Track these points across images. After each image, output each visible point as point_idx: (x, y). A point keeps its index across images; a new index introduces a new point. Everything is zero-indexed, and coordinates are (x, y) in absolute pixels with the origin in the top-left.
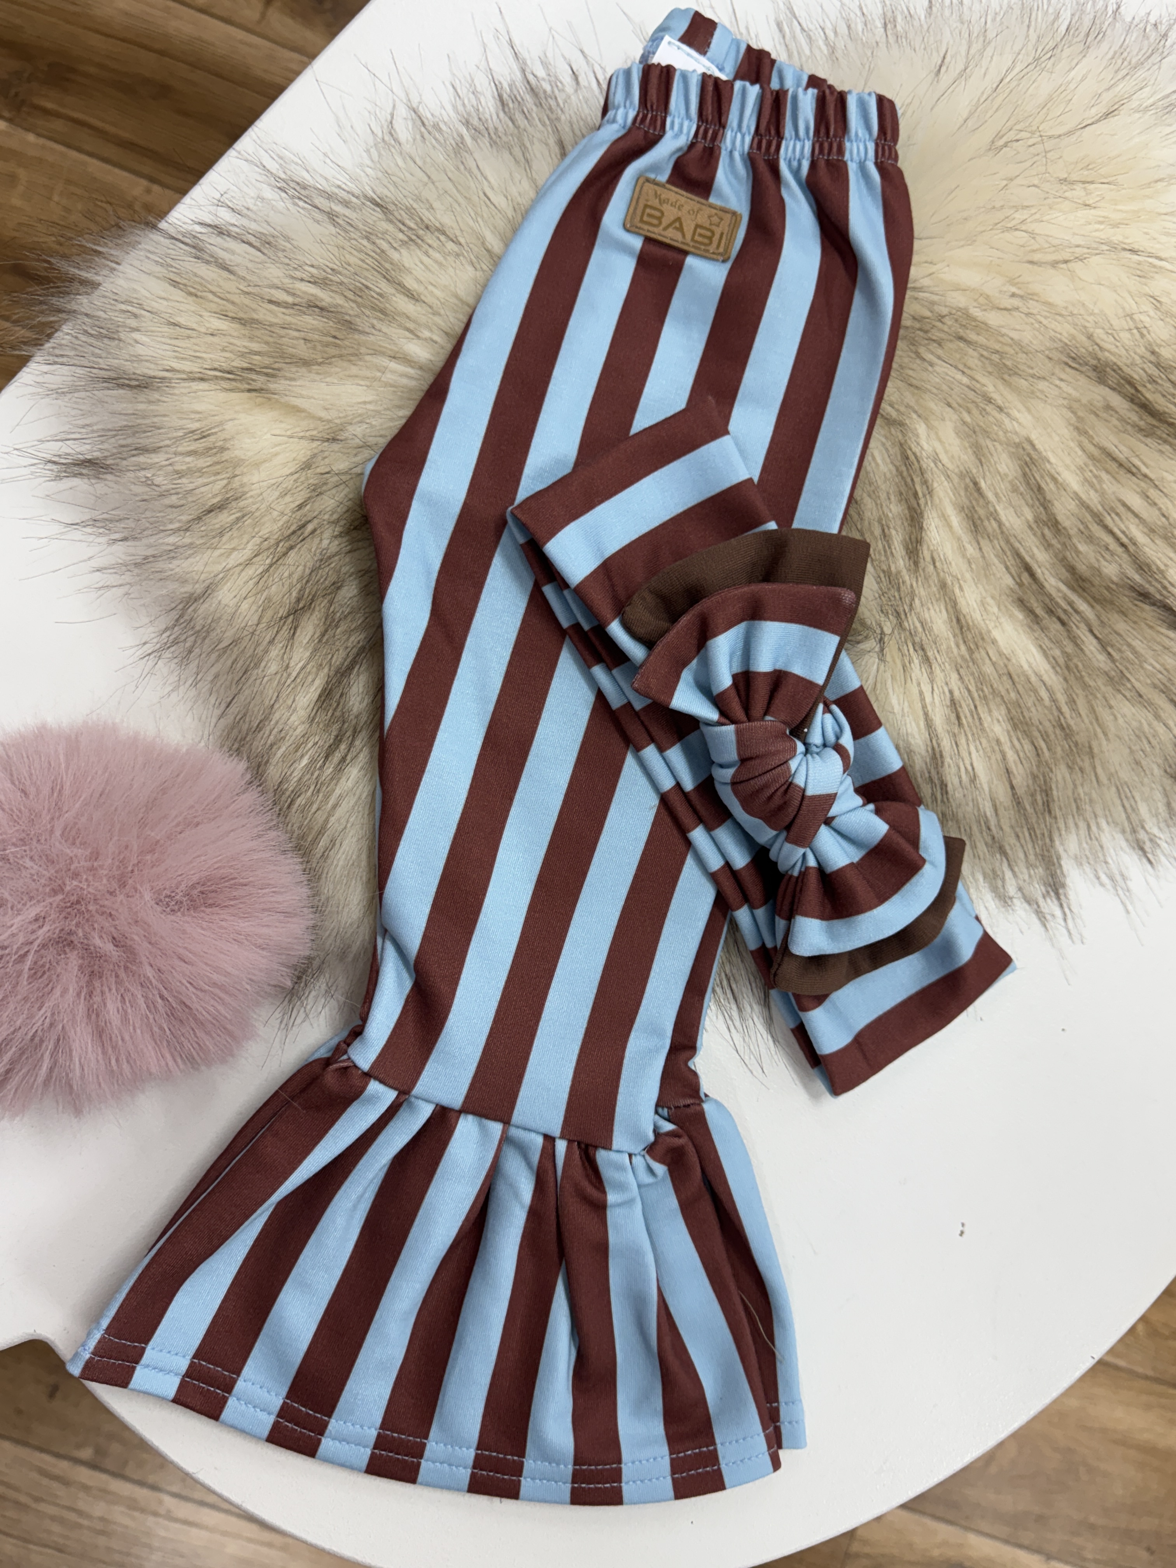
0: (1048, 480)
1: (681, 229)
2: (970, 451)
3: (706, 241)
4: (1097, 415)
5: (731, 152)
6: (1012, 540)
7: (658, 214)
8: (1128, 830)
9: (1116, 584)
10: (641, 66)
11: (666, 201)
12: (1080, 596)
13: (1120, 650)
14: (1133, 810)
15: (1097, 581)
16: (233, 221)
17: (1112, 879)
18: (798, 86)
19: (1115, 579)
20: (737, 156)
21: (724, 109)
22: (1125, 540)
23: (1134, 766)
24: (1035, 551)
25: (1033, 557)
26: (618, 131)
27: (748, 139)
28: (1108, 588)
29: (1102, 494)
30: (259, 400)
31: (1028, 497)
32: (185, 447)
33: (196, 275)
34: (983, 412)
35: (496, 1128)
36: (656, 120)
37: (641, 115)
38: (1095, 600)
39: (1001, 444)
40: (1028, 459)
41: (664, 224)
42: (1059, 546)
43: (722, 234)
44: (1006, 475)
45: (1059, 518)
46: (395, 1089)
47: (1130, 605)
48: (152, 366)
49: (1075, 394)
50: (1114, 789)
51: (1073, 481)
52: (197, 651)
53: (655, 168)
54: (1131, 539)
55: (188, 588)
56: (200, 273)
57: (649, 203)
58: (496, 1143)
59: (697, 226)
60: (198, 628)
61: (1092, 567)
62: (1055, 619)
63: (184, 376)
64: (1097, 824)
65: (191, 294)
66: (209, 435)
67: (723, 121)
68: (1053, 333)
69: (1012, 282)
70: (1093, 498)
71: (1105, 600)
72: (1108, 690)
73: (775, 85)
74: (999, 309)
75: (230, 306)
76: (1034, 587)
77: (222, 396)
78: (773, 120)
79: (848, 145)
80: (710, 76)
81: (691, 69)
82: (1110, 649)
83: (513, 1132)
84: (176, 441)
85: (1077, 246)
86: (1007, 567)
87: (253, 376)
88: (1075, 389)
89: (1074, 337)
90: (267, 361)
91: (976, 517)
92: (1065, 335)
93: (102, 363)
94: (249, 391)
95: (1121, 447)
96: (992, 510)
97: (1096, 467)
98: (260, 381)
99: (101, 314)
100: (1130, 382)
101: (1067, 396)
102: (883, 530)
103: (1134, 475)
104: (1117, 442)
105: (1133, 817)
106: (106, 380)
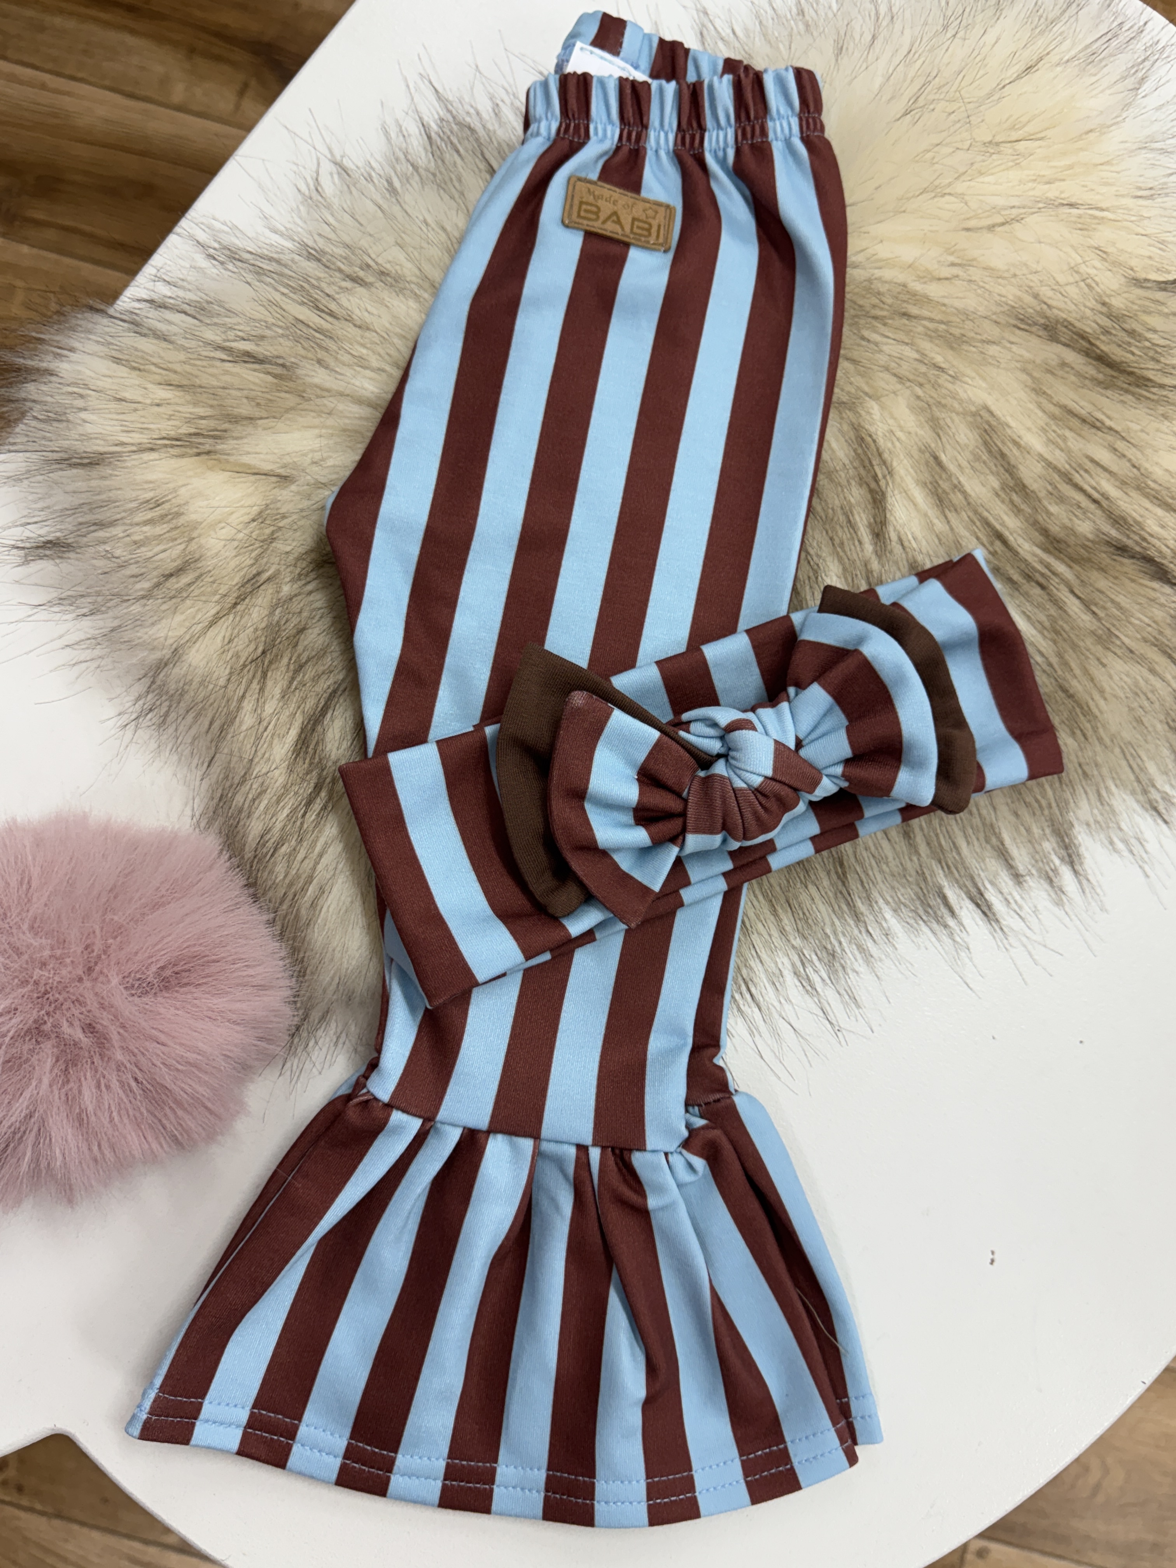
0: (1011, 445)
1: (618, 222)
2: (927, 428)
3: (645, 232)
4: (1053, 374)
5: (657, 151)
6: (980, 510)
7: (594, 209)
8: (1138, 790)
9: (1092, 542)
10: (557, 77)
11: (601, 197)
12: (1058, 558)
13: (1104, 608)
14: (1141, 769)
15: (1072, 540)
16: (169, 294)
17: (1125, 842)
18: (715, 72)
19: (1090, 536)
20: (662, 153)
21: (644, 109)
22: (1096, 495)
23: (1135, 724)
24: (1005, 518)
25: (1003, 524)
26: (543, 144)
27: (671, 137)
28: (1085, 547)
29: (1068, 452)
30: (210, 463)
31: (992, 465)
32: (140, 517)
33: (136, 349)
34: (936, 386)
35: (527, 1144)
36: (579, 129)
37: (564, 126)
38: (1073, 560)
39: (958, 414)
40: (987, 427)
41: (602, 218)
42: (1029, 511)
43: (659, 226)
44: (967, 446)
45: (1025, 482)
46: (420, 1117)
47: (1108, 561)
48: (102, 442)
49: (1027, 355)
50: (1117, 750)
51: (1035, 442)
52: (173, 716)
53: (583, 166)
54: (1103, 495)
55: (158, 655)
56: (140, 347)
57: (584, 200)
58: (530, 1159)
59: (634, 219)
60: (172, 692)
61: (1065, 527)
62: (1033, 584)
63: (134, 448)
64: (1107, 788)
65: (134, 368)
66: (163, 503)
67: (645, 121)
68: (998, 298)
69: (950, 251)
70: (1059, 458)
71: (1083, 559)
72: (1099, 650)
73: (691, 77)
74: (939, 279)
75: (172, 376)
76: (1009, 554)
77: (175, 463)
78: (693, 114)
79: (770, 124)
80: (627, 79)
81: (606, 74)
82: (1094, 609)
83: (545, 1146)
84: (132, 511)
85: (1013, 207)
86: (978, 538)
87: (201, 440)
88: (1029, 352)
89: (1020, 299)
90: (212, 423)
91: (940, 491)
92: (1011, 297)
93: (54, 445)
94: (198, 454)
95: (1082, 403)
96: (956, 482)
97: (1057, 425)
98: (208, 446)
99: (49, 399)
100: (1083, 336)
101: (1019, 358)
102: (848, 517)
103: (1098, 429)
104: (1076, 398)
105: (1142, 777)
106: (58, 461)
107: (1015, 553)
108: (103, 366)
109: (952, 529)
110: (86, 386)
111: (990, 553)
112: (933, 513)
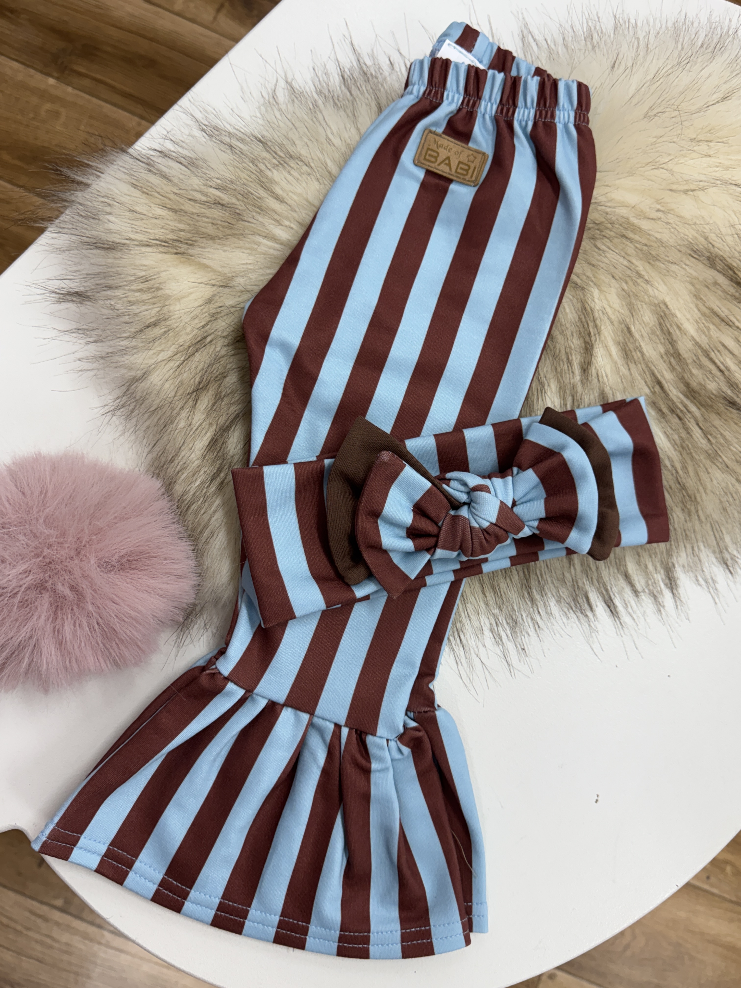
0: (675, 328)
1: (449, 165)
2: (625, 308)
3: (465, 172)
4: (708, 288)
5: (484, 115)
6: (650, 365)
7: (435, 154)
8: (717, 550)
9: (715, 396)
10: (430, 59)
11: (441, 146)
12: (692, 402)
13: (715, 437)
14: (721, 539)
15: (703, 392)
16: (173, 149)
17: (706, 581)
18: (528, 74)
19: (714, 392)
20: (487, 117)
21: (481, 87)
22: (722, 367)
23: (722, 511)
24: (665, 372)
25: (663, 376)
26: (413, 100)
27: (495, 107)
28: (710, 398)
29: (710, 337)
30: (183, 259)
31: (662, 338)
32: (136, 286)
33: (148, 181)
34: (635, 283)
35: (305, 717)
36: (437, 94)
37: (428, 90)
38: (701, 405)
39: (646, 304)
40: (662, 314)
41: (440, 160)
42: (680, 370)
43: (475, 168)
44: (648, 324)
45: (681, 352)
46: (244, 689)
47: (723, 408)
48: (118, 236)
49: (695, 274)
50: (709, 525)
51: (690, 328)
52: (136, 412)
53: (436, 124)
54: (726, 368)
55: (133, 373)
56: (150, 180)
57: (430, 147)
58: (305, 726)
59: (460, 162)
60: (138, 398)
61: (700, 384)
62: (675, 416)
63: (137, 243)
64: (698, 546)
65: (145, 193)
66: (150, 280)
67: (480, 94)
68: (682, 236)
69: (658, 202)
70: (703, 341)
71: (708, 405)
72: (708, 463)
73: (514, 73)
74: (649, 219)
75: (167, 201)
76: (663, 395)
77: (160, 256)
78: (512, 95)
79: (557, 112)
80: (473, 66)
81: (461, 62)
82: (709, 437)
83: (316, 720)
84: (130, 282)
85: (701, 181)
86: (646, 382)
87: (180, 245)
88: (696, 271)
89: (696, 238)
90: (189, 235)
91: (627, 349)
92: (691, 236)
93: (88, 233)
94: (176, 254)
95: (723, 309)
96: (638, 345)
97: (706, 320)
98: (183, 248)
99: (89, 203)
100: (731, 268)
101: (689, 275)
102: (568, 356)
103: (730, 326)
104: (720, 306)
105: (721, 544)
106: (89, 244)
107: (667, 395)
108: (125, 188)
109: (631, 374)
110: (114, 199)
111: (652, 392)
112: (620, 362)
